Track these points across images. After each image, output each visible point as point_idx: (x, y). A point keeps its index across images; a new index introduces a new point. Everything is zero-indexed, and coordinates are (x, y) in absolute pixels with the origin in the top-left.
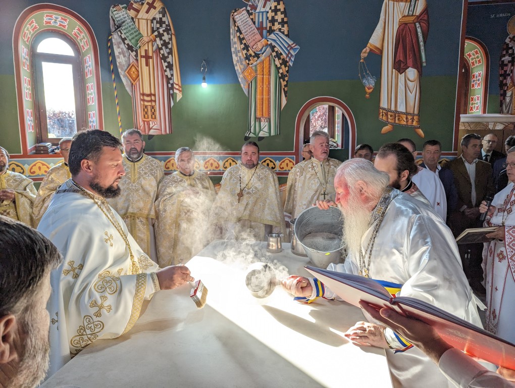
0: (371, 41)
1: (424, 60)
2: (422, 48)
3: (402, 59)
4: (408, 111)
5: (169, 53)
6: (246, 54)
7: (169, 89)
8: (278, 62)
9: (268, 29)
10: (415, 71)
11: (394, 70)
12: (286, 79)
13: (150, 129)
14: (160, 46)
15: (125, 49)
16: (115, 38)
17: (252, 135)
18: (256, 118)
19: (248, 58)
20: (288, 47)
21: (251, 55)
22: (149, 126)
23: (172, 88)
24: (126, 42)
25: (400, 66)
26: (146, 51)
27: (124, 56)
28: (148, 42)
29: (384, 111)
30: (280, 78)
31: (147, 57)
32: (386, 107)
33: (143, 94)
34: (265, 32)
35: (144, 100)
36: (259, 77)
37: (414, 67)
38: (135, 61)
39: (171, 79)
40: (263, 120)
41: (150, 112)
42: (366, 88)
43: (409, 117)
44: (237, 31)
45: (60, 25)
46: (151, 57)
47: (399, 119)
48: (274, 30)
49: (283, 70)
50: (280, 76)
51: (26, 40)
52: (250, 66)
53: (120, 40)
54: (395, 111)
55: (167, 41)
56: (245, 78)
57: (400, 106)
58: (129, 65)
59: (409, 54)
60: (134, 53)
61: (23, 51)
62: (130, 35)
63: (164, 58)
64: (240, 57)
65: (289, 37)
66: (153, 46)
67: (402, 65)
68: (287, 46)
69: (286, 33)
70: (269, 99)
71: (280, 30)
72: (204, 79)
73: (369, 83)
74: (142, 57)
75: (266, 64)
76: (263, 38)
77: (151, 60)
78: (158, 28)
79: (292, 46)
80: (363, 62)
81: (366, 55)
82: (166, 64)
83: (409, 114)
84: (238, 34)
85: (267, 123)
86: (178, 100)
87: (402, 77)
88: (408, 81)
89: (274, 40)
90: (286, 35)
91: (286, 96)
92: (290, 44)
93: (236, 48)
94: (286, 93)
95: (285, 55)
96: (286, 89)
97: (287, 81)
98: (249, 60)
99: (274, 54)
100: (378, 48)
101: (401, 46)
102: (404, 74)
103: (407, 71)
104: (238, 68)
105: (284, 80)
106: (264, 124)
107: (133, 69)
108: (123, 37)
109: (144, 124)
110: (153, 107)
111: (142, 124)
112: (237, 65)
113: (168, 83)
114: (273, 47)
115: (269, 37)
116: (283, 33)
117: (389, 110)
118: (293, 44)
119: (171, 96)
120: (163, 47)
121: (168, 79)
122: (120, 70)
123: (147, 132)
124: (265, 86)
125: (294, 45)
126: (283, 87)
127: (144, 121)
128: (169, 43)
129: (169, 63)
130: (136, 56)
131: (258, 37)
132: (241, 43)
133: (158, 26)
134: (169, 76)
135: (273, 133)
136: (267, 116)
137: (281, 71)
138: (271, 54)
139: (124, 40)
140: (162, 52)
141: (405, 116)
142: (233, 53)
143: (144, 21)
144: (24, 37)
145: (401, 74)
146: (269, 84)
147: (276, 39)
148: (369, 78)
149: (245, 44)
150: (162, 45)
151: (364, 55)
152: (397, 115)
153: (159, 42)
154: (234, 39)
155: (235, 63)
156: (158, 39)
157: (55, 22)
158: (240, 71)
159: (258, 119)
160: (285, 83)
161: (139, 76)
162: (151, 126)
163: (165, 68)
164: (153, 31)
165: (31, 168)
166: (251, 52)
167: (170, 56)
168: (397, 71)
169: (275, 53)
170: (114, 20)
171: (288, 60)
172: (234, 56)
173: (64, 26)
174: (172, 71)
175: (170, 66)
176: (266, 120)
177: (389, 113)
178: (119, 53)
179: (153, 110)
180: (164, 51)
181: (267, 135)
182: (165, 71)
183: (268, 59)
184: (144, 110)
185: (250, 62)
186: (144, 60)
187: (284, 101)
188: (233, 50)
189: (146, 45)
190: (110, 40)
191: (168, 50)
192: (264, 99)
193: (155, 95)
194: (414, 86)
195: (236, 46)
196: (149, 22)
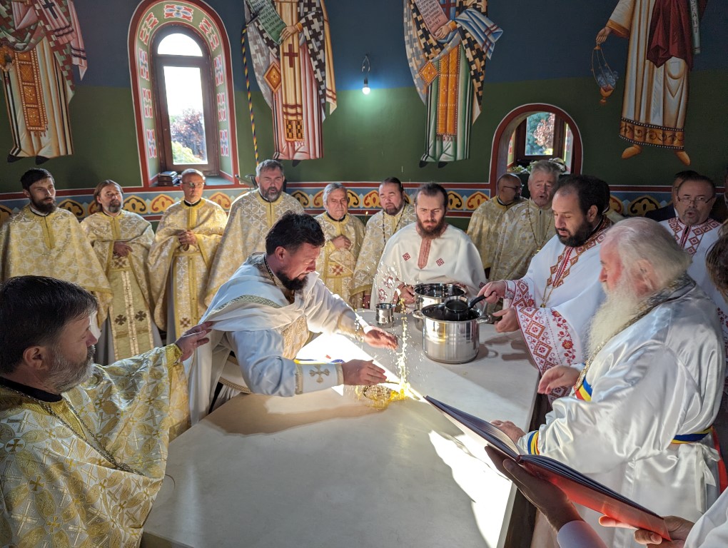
0: (613, 17)
1: (697, 44)
2: (696, 25)
3: (661, 44)
4: (666, 125)
5: (320, 48)
6: (425, 44)
7: (319, 97)
8: (469, 55)
9: (458, 5)
10: (682, 62)
11: (647, 61)
12: (481, 78)
13: (295, 152)
14: (309, 38)
15: (263, 46)
16: (251, 31)
17: (430, 159)
18: (436, 135)
19: (427, 49)
20: (486, 31)
21: (431, 45)
22: (294, 149)
23: (324, 95)
24: (265, 35)
25: (657, 56)
26: (291, 47)
27: (263, 55)
28: (293, 34)
29: (628, 124)
30: (472, 77)
31: (292, 55)
32: (631, 117)
33: (286, 106)
34: (452, 9)
35: (287, 114)
36: (443, 77)
37: (679, 56)
38: (276, 61)
39: (322, 83)
40: (446, 139)
41: (295, 130)
42: (602, 90)
43: (668, 134)
44: (414, 11)
45: (184, 17)
46: (297, 55)
47: (651, 136)
48: (466, 7)
49: (478, 65)
50: (473, 74)
51: (144, 40)
52: (431, 61)
53: (257, 34)
54: (646, 124)
55: (318, 30)
56: (422, 78)
57: (654, 117)
58: (269, 67)
59: (673, 36)
60: (275, 49)
61: (141, 56)
62: (270, 25)
63: (314, 55)
64: (416, 49)
65: (487, 17)
66: (299, 39)
67: (661, 53)
68: (483, 31)
69: (483, 10)
70: (455, 109)
71: (474, 6)
72: (366, 82)
73: (607, 82)
74: (285, 54)
75: (453, 58)
76: (449, 19)
77: (296, 59)
78: (306, 14)
79: (492, 29)
80: (599, 50)
81: (605, 38)
82: (316, 63)
83: (669, 129)
84: (415, 15)
85: (451, 143)
86: (331, 112)
87: (659, 72)
88: (668, 78)
89: (466, 22)
90: (484, 14)
91: (480, 104)
92: (489, 26)
93: (411, 36)
94: (480, 99)
95: (480, 44)
96: (480, 93)
97: (482, 82)
98: (429, 53)
99: (465, 42)
100: (624, 28)
101: (660, 23)
102: (663, 66)
103: (668, 62)
104: (413, 64)
105: (478, 80)
106: (447, 144)
107: (274, 72)
108: (261, 29)
109: (288, 145)
110: (298, 123)
111: (284, 145)
112: (411, 61)
113: (318, 89)
114: (463, 32)
115: (459, 18)
116: (479, 10)
117: (635, 123)
118: (492, 27)
119: (323, 106)
120: (313, 40)
121: (319, 84)
122: (257, 74)
123: (291, 156)
124: (450, 90)
125: (495, 28)
126: (476, 90)
127: (287, 142)
128: (320, 33)
129: (320, 61)
130: (278, 53)
131: (443, 17)
132: (419, 28)
133: (306, 10)
134: (320, 80)
135: (459, 157)
136: (452, 133)
137: (474, 67)
138: (461, 43)
139: (262, 33)
140: (310, 46)
141: (661, 132)
142: (406, 43)
143: (288, 5)
144: (141, 36)
145: (658, 67)
146: (456, 86)
147: (468, 19)
148: (608, 74)
149: (424, 29)
150: (311, 37)
151: (600, 39)
152: (648, 130)
153: (307, 33)
154: (409, 23)
155: (409, 57)
156: (305, 29)
157: (178, 14)
158: (415, 68)
159: (439, 137)
160: (479, 84)
161: (280, 81)
162: (296, 149)
163: (314, 69)
164: (299, 18)
165: (154, 204)
166: (432, 41)
167: (321, 51)
168: (652, 63)
169: (466, 40)
170: (249, 7)
171: (484, 50)
172: (408, 47)
173: (189, 18)
174: (323, 73)
175: (321, 66)
176: (450, 139)
177: (636, 127)
178: (257, 51)
179: (299, 127)
180: (314, 45)
181: (451, 159)
182: (315, 72)
183: (456, 50)
184: (287, 126)
185: (430, 56)
186: (287, 58)
187: (477, 111)
188: (406, 38)
189: (291, 37)
190: (245, 35)
191: (319, 44)
192: (449, 108)
193: (301, 106)
194: (678, 86)
195: (412, 33)
196: (294, 5)
